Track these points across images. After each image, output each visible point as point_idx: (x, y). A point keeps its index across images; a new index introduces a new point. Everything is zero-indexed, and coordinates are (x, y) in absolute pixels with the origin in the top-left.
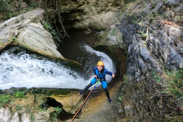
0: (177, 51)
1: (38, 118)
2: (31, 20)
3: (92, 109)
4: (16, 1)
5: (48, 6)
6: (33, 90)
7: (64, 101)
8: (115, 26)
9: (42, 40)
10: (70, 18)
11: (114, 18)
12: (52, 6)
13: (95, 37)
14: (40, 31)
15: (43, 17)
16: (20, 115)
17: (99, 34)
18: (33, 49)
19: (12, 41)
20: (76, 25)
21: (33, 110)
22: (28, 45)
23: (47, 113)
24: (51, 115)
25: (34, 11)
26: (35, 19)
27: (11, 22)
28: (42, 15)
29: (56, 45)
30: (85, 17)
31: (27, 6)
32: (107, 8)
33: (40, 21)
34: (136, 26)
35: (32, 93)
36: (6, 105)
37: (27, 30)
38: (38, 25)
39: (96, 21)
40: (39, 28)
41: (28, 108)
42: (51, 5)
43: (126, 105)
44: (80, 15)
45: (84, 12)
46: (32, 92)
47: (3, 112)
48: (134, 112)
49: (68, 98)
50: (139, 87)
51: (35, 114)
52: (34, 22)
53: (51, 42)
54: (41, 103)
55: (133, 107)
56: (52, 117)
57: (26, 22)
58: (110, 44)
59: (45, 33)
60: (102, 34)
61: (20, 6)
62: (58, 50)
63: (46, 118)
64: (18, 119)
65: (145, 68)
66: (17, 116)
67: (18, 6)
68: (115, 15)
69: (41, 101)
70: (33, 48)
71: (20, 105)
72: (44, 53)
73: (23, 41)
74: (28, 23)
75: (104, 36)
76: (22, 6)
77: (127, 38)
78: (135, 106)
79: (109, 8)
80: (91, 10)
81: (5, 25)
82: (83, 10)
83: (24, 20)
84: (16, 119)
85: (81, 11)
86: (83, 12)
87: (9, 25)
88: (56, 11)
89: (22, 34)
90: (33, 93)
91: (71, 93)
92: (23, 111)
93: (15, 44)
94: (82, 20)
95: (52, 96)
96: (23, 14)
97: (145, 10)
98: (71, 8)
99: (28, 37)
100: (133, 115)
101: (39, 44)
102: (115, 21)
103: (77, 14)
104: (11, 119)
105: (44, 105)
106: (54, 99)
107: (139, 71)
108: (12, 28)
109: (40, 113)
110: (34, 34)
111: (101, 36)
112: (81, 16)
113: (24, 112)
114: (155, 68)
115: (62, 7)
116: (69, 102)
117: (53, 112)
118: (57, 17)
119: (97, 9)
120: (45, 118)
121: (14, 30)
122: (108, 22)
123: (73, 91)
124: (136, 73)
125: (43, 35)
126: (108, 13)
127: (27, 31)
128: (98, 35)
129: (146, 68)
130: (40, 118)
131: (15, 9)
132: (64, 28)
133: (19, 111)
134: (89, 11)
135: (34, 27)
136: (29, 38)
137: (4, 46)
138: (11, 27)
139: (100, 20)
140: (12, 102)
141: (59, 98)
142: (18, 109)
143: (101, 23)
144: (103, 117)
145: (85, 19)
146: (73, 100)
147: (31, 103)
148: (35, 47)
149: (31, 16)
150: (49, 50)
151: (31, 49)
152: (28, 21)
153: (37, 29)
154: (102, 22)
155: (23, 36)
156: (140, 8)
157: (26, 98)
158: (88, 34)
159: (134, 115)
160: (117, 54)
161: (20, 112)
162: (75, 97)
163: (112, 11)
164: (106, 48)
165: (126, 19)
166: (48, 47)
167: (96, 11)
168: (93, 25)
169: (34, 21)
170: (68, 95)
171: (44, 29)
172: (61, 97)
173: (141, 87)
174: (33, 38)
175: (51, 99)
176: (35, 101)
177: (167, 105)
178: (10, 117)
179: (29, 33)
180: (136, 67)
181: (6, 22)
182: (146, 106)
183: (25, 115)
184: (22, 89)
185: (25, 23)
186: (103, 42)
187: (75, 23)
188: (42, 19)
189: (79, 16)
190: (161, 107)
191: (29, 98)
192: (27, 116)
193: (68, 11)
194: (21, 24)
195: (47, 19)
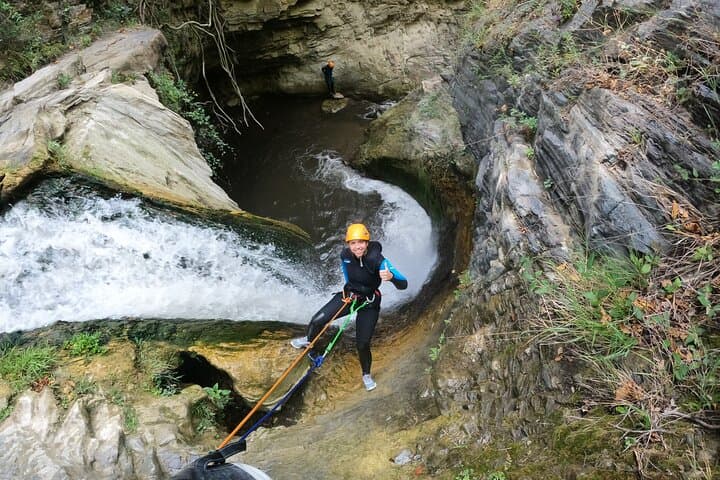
0: (623, 187)
1: (147, 420)
2: (110, 74)
3: (342, 393)
4: (50, 5)
5: (175, 11)
6: (128, 326)
7: (238, 363)
8: (438, 80)
9: (153, 146)
10: (264, 52)
11: (441, 47)
12: (188, 9)
13: (362, 122)
14: (148, 114)
15: (156, 57)
16: (89, 412)
17: (378, 114)
18: (123, 182)
19: (48, 156)
20: (289, 78)
21: (131, 392)
22: (105, 169)
23: (179, 404)
24: (195, 411)
25: (122, 35)
26: (127, 67)
27: (37, 87)
28: (151, 52)
29: (210, 162)
30: (323, 46)
31: (94, 19)
32: (412, 11)
33: (146, 75)
34: (505, 88)
35: (126, 337)
36: (40, 380)
37: (100, 113)
38: (138, 90)
39: (366, 62)
40: (141, 101)
41: (116, 385)
42: (186, 6)
43: (445, 376)
44: (302, 39)
45: (317, 27)
46: (125, 333)
47: (33, 405)
48: (469, 398)
49: (253, 352)
50: (496, 313)
51: (140, 408)
52: (123, 80)
53: (191, 151)
54: (160, 372)
55: (469, 381)
56: (198, 420)
57: (93, 81)
58: (418, 152)
59: (164, 120)
60: (388, 115)
61: (67, 20)
62: (219, 178)
63: (177, 419)
64: (82, 422)
65: (518, 245)
66: (80, 416)
67: (58, 22)
68: (443, 37)
69: (157, 366)
70: (125, 179)
71: (87, 379)
72: (165, 193)
73: (85, 154)
74: (101, 85)
75: (397, 122)
76: (74, 21)
77: (475, 132)
78: (475, 379)
79: (419, 11)
80: (346, 20)
81: (15, 98)
82: (316, 21)
83: (84, 76)
84: (76, 423)
85: (307, 24)
86: (315, 26)
87: (30, 99)
88: (206, 28)
89: (83, 130)
90: (131, 338)
91: (264, 338)
92: (97, 398)
93: (56, 167)
94: (313, 57)
95: (197, 348)
96: (80, 53)
97: (541, 27)
98: (265, 14)
99: (101, 140)
100: (461, 407)
101: (144, 164)
102: (442, 60)
103: (292, 35)
104: (58, 424)
105: (169, 376)
106: (202, 358)
107: (502, 256)
108: (43, 110)
109: (155, 404)
110: (124, 125)
111: (386, 121)
112: (309, 43)
113: (101, 401)
114: (552, 246)
115: (231, 9)
116: (257, 370)
117: (201, 400)
118: (211, 50)
119: (372, 13)
120: (172, 421)
121: (52, 115)
122: (415, 64)
123: (272, 331)
124: (491, 262)
125: (160, 126)
126: (414, 29)
127: (97, 118)
128: (375, 116)
129: (521, 244)
130: (154, 419)
131: (50, 33)
132: (239, 92)
133: (85, 398)
134: (340, 22)
135: (124, 100)
136: (106, 141)
137: (19, 180)
138: (40, 109)
139: (384, 57)
140: (59, 371)
141: (219, 352)
142: (83, 390)
143: (387, 70)
144: (367, 416)
145: (323, 54)
146: (271, 363)
147: (125, 372)
148: (131, 175)
149: (113, 56)
150: (181, 183)
151: (117, 183)
152: (102, 76)
153: (136, 106)
154: (393, 65)
155: (83, 136)
156: (524, 16)
157: (107, 354)
158: (334, 111)
159: (465, 408)
160: (442, 192)
161: (87, 401)
162: (278, 352)
163: (431, 20)
164: (404, 167)
165: (474, 58)
166: (180, 173)
167: (367, 22)
168: (355, 76)
169: (123, 75)
170: (251, 343)
171: (161, 106)
172: (228, 349)
173: (501, 314)
174: (123, 140)
175: (193, 356)
176: (137, 364)
177: (576, 377)
178: (54, 417)
179: (106, 123)
180: (495, 240)
181: (20, 88)
182: (508, 378)
183: (104, 409)
184: (92, 327)
185: (87, 86)
186: (390, 144)
187: (286, 70)
188: (151, 68)
189: (300, 44)
190: (554, 382)
191: (115, 355)
192: (112, 414)
193: (253, 23)
194: (77, 93)
195: (173, 61)
